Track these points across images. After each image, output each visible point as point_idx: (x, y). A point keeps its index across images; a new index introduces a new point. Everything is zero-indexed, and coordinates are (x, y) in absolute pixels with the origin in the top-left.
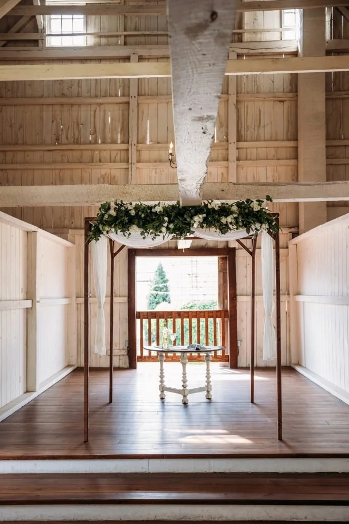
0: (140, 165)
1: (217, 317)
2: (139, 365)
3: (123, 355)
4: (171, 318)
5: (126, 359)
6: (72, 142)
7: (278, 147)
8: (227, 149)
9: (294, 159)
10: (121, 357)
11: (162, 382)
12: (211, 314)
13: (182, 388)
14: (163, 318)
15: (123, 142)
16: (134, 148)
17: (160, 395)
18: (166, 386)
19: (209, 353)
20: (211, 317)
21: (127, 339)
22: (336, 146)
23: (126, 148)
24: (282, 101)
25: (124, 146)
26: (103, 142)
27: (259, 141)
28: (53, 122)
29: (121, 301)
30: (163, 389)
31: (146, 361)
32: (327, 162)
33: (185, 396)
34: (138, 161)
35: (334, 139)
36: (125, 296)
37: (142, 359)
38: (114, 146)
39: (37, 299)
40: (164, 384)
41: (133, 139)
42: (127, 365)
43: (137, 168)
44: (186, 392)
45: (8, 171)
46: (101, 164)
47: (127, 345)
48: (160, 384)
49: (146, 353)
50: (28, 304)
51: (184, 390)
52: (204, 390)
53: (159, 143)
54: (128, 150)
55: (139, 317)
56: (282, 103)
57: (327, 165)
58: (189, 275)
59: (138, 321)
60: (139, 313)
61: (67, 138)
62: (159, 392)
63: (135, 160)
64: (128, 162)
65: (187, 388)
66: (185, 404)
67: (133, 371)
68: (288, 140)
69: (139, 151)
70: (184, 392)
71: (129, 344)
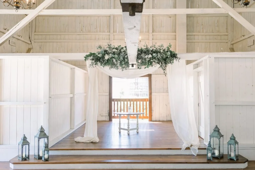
0: (114, 41)
1: (144, 101)
2: (113, 120)
3: (107, 116)
4: (126, 101)
5: (108, 117)
6: (88, 32)
7: (168, 35)
8: (149, 35)
9: (175, 40)
10: (106, 117)
11: (120, 126)
12: (142, 100)
13: (127, 128)
14: (123, 101)
15: (108, 32)
16: (112, 34)
17: (119, 131)
18: (122, 128)
19: (138, 115)
20: (141, 101)
21: (109, 109)
22: (191, 35)
23: (109, 34)
24: (170, 17)
25: (108, 34)
26: (100, 32)
27: (161, 32)
28: (80, 23)
29: (106, 94)
30: (120, 129)
31: (116, 118)
32: (187, 41)
33: (128, 131)
34: (114, 40)
35: (190, 32)
36: (108, 93)
37: (114, 117)
38: (104, 33)
39: (75, 94)
40: (121, 127)
41: (112, 31)
42: (108, 120)
43: (113, 42)
44: (129, 130)
45: (62, 43)
46: (99, 40)
47: (109, 112)
48: (119, 127)
49: (116, 115)
50: (72, 95)
51: (128, 129)
52: (136, 129)
53: (122, 32)
54: (110, 35)
55: (113, 101)
56: (170, 18)
57: (187, 42)
58: (134, 83)
59: (113, 102)
60: (113, 99)
61: (86, 30)
62: (119, 130)
63: (112, 39)
64: (110, 40)
65: (130, 128)
66: (129, 134)
67: (111, 122)
68: (173, 32)
69: (114, 35)
70: (128, 130)
71: (109, 111)
